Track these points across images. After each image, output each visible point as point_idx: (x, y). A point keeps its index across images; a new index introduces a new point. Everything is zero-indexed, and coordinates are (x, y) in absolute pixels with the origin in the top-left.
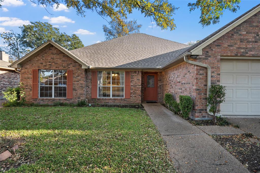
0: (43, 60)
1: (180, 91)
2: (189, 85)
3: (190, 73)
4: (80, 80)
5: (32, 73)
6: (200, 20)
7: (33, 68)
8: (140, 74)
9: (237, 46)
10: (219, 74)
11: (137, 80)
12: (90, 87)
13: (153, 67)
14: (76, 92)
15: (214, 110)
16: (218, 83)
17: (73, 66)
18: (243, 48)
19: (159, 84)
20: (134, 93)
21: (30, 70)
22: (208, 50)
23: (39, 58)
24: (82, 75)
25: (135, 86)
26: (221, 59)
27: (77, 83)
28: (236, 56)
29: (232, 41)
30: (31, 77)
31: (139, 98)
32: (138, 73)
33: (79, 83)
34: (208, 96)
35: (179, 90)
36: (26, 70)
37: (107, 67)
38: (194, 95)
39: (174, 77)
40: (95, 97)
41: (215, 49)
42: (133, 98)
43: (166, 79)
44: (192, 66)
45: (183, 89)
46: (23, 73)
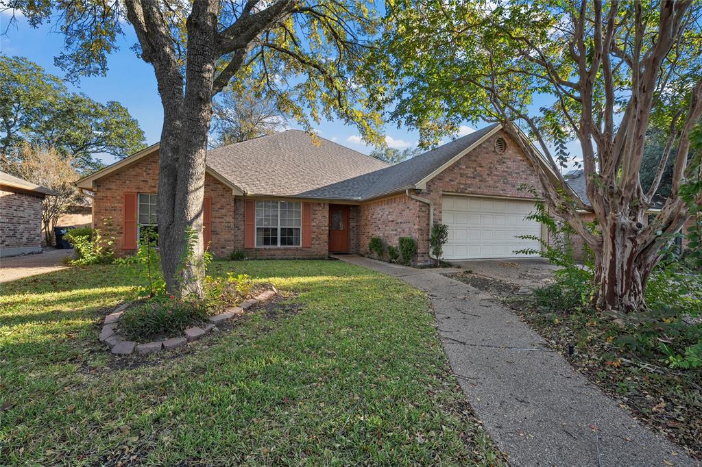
0: (148, 174)
1: (395, 232)
2: (409, 225)
3: (410, 210)
4: (225, 216)
5: (123, 200)
6: (418, 144)
7: (125, 190)
8: (327, 208)
9: (457, 181)
10: (441, 212)
11: (322, 218)
12: (242, 228)
13: (347, 198)
14: (218, 237)
15: (438, 252)
16: (440, 222)
17: (212, 190)
18: (463, 184)
19: (351, 224)
20: (317, 238)
21: (119, 194)
22: (430, 183)
23: (140, 171)
24: (229, 207)
25: (318, 227)
26: (443, 195)
27: (220, 220)
28: (457, 192)
29: (453, 175)
30: (120, 207)
31: (325, 246)
32: (324, 206)
33: (223, 220)
34: (430, 237)
35: (391, 232)
36: (109, 193)
37: (274, 194)
38: (416, 236)
39: (382, 213)
40: (250, 246)
41: (438, 183)
42: (317, 246)
43: (365, 217)
44: (414, 201)
45: (399, 230)
46: (102, 199)
